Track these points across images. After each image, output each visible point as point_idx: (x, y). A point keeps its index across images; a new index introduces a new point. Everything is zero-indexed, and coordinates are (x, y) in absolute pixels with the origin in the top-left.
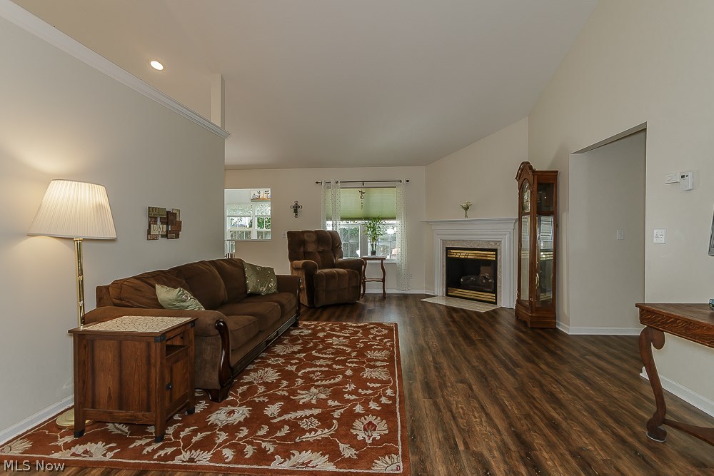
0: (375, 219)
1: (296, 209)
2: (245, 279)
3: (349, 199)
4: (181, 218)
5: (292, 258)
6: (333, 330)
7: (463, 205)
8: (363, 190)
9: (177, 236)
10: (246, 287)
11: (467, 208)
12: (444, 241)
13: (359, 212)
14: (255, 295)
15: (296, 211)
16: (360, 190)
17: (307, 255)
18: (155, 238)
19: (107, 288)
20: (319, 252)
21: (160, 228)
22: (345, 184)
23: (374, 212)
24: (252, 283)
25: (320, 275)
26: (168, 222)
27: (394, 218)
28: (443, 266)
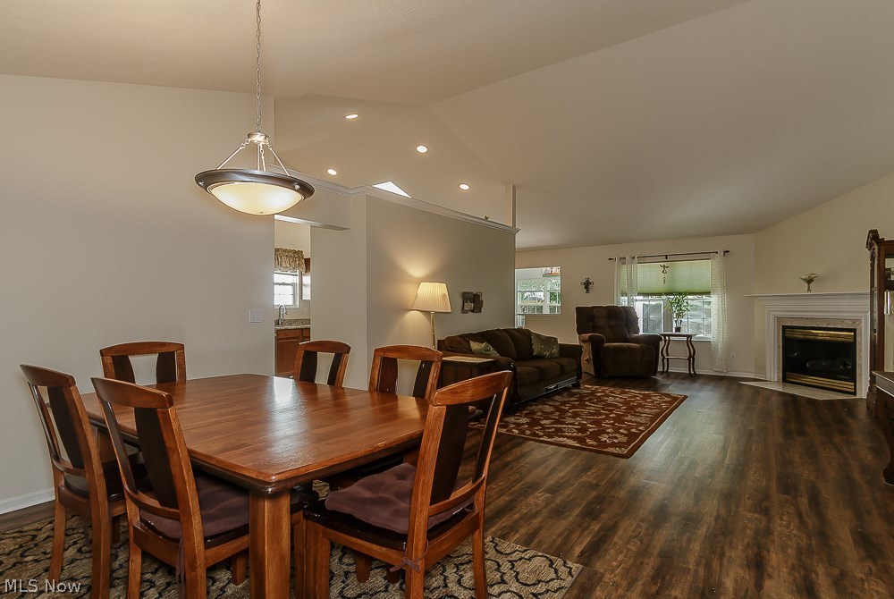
0: (680, 294)
1: (587, 285)
2: (532, 344)
3: (649, 274)
4: (483, 298)
5: (580, 331)
7: (804, 277)
8: (666, 264)
9: (480, 312)
10: (532, 350)
11: (809, 281)
12: (779, 319)
13: (661, 287)
14: (540, 357)
15: (587, 288)
16: (662, 264)
17: (595, 328)
18: (467, 312)
19: (443, 341)
20: (610, 327)
21: (469, 306)
22: (643, 259)
23: (681, 286)
24: (537, 348)
25: (608, 347)
26: (474, 301)
27: (708, 293)
28: (779, 347)
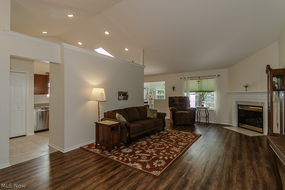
0: (203, 92)
1: (174, 88)
2: (147, 113)
3: (193, 84)
4: (129, 94)
5: (170, 107)
6: (175, 133)
7: (244, 85)
8: (199, 80)
9: (127, 99)
10: (147, 115)
11: (246, 87)
12: (237, 102)
13: (198, 89)
14: (149, 118)
15: (173, 89)
16: (198, 80)
17: (175, 105)
18: (120, 100)
19: (106, 113)
20: (180, 105)
21: (122, 97)
22: (192, 78)
23: (204, 89)
24: (149, 115)
25: (178, 113)
26: (124, 95)
27: (213, 91)
28: (236, 113)
